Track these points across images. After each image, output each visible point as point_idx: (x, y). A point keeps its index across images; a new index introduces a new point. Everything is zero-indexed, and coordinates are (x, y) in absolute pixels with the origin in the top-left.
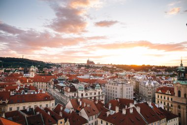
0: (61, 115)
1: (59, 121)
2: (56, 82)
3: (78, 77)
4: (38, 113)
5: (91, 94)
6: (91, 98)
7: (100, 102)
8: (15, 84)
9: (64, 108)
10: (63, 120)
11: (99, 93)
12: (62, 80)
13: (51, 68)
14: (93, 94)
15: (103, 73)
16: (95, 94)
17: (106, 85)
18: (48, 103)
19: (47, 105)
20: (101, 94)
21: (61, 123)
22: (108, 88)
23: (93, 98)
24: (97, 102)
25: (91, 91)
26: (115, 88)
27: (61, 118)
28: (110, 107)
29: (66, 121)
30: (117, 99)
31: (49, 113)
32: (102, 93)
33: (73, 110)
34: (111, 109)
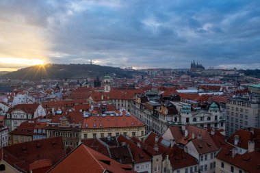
0: (156, 149)
1: (155, 158)
2: (144, 100)
3: (179, 91)
4: (124, 144)
5: (202, 118)
6: (202, 125)
7: (218, 132)
8: (86, 102)
9: (161, 139)
10: (160, 157)
11: (216, 117)
12: (154, 96)
13: (132, 77)
14: (206, 119)
15: (220, 85)
16: (209, 119)
17: (227, 105)
18: (135, 130)
19: (134, 133)
20: (219, 120)
21: (157, 160)
22: (230, 111)
23: (205, 126)
24: (213, 133)
25: (202, 113)
26: (244, 110)
27: (157, 153)
28: (236, 142)
29: (164, 158)
30: (249, 129)
31: (139, 145)
32: (221, 118)
33: (175, 142)
34: (239, 145)
